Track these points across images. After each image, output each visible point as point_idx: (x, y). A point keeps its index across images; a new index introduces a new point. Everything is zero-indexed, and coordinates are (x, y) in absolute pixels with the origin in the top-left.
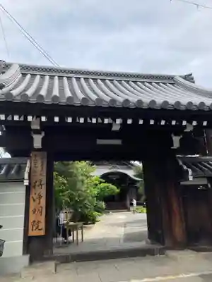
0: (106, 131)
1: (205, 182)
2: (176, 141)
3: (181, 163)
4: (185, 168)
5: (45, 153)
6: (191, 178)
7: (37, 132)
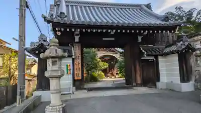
0: (107, 35)
1: (153, 58)
2: (140, 39)
3: (141, 49)
4: (143, 51)
5: (80, 44)
6: (145, 56)
7: (77, 35)
